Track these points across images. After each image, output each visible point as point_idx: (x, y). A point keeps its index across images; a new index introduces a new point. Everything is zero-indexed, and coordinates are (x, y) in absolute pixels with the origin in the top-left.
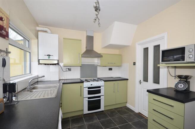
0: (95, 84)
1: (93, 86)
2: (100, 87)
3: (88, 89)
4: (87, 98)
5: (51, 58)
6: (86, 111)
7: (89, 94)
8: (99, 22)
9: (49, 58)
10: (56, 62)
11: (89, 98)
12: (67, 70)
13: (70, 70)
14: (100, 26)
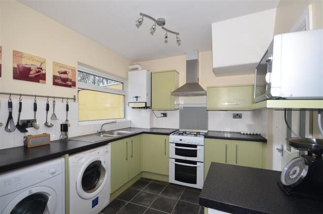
0: (187, 139)
1: (182, 142)
2: (195, 146)
3: (176, 145)
4: (174, 160)
5: (139, 99)
6: (172, 179)
7: (176, 154)
8: (177, 38)
9: (137, 100)
10: (144, 105)
11: (177, 160)
12: (162, 115)
13: (165, 115)
14: (179, 44)
